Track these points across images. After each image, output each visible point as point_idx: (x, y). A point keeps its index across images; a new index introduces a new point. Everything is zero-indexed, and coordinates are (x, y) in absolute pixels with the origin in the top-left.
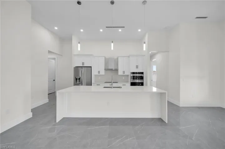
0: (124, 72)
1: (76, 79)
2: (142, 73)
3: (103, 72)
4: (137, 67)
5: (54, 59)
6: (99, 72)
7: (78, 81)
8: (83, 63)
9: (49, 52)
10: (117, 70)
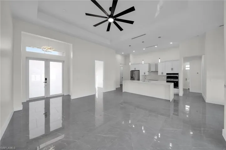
0: (162, 73)
1: (132, 77)
2: (177, 74)
3: (147, 74)
4: (172, 69)
5: (122, 66)
6: (145, 73)
7: (132, 78)
8: (135, 68)
9: (121, 64)
10: (157, 72)
